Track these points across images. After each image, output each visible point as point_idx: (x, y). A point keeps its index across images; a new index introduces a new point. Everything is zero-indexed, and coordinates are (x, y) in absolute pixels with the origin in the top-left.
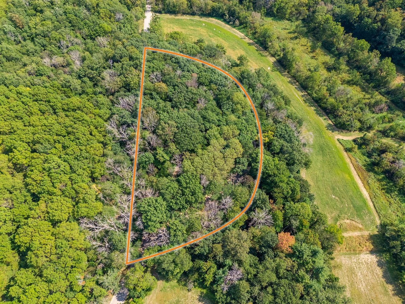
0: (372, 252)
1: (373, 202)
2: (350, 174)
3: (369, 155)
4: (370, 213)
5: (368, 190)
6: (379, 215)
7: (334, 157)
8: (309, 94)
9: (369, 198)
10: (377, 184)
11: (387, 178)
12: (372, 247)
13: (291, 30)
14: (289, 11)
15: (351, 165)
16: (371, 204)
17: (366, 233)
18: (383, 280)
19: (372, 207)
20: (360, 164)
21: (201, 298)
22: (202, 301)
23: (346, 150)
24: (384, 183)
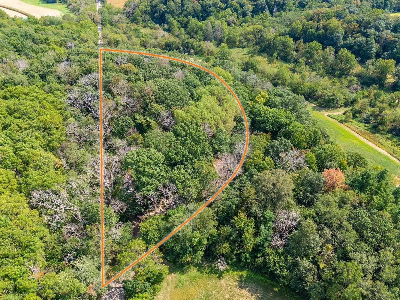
1: (396, 157)
2: (357, 139)
3: (367, 121)
5: (384, 148)
7: (332, 128)
9: (389, 155)
10: (389, 142)
11: (396, 135)
13: (245, 53)
14: (238, 39)
15: (353, 132)
16: (394, 159)
20: (362, 129)
21: (243, 284)
22: (245, 287)
23: (341, 122)
24: (395, 140)
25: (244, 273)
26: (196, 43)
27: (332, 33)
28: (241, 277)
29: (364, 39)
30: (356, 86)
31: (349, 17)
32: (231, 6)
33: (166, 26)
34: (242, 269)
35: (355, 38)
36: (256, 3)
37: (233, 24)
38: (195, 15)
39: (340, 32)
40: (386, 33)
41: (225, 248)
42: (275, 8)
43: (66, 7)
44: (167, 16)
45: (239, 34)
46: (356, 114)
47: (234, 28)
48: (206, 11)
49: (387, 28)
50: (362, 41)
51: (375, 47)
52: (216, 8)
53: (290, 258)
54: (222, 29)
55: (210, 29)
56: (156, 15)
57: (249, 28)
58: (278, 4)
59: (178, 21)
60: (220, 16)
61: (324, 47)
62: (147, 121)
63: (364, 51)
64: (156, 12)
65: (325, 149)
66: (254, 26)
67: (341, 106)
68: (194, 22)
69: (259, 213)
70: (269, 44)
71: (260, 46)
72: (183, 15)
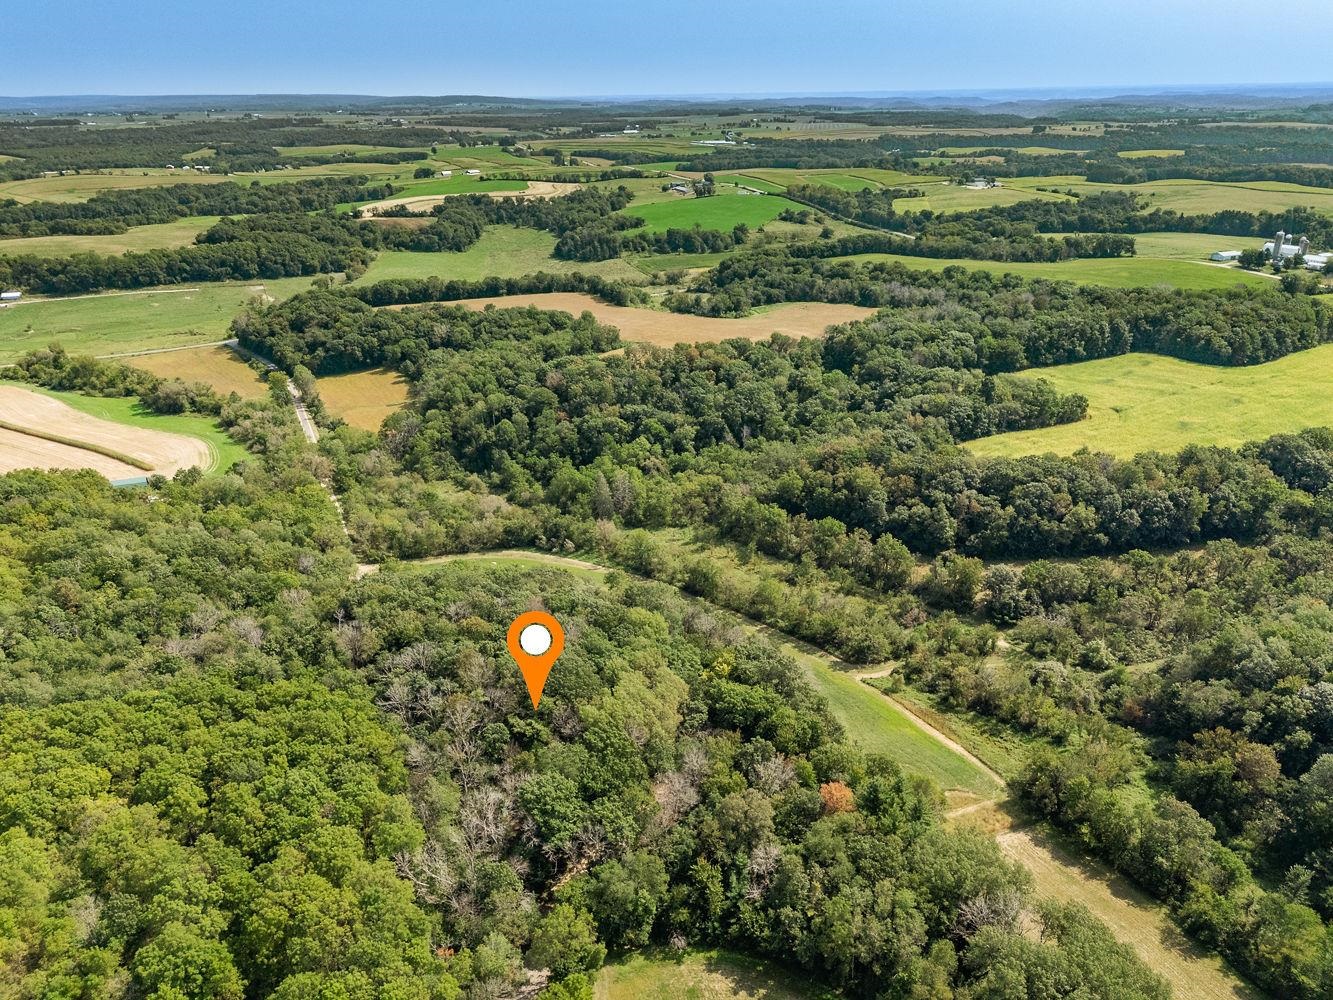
0: (1014, 828)
1: (976, 756)
2: (911, 725)
3: (932, 688)
4: (978, 772)
5: (958, 740)
6: (997, 773)
7: (868, 707)
8: (771, 625)
9: (966, 753)
10: (969, 728)
11: (982, 714)
12: (1010, 819)
13: (687, 540)
14: (669, 509)
15: (907, 713)
16: (974, 760)
17: (990, 804)
18: (1057, 863)
19: (979, 764)
20: (924, 706)
21: (712, 967)
22: (716, 971)
23: (886, 692)
24: (980, 723)
25: (714, 954)
26: (577, 526)
27: (864, 499)
28: (709, 959)
29: (926, 509)
30: (916, 610)
31: (898, 460)
32: (647, 430)
33: (496, 477)
34: (710, 947)
35: (910, 508)
36: (701, 419)
37: (655, 473)
38: (566, 450)
39: (880, 496)
40: (968, 497)
41: (684, 915)
42: (746, 430)
43: (215, 426)
44: (496, 454)
45: (670, 498)
46: (911, 674)
47: (657, 483)
48: (589, 440)
49: (969, 486)
50: (923, 514)
51: (950, 527)
52: (612, 433)
53: (771, 912)
54: (631, 489)
55: (606, 490)
56: (468, 450)
57: (691, 483)
58: (750, 421)
59: (525, 466)
60: (624, 455)
61: (850, 531)
62: (533, 728)
63: (931, 534)
64: (468, 441)
65: (826, 752)
66: (703, 478)
67: (887, 659)
68: (566, 472)
69: (728, 861)
70: (738, 520)
71: (718, 525)
72: (535, 451)
